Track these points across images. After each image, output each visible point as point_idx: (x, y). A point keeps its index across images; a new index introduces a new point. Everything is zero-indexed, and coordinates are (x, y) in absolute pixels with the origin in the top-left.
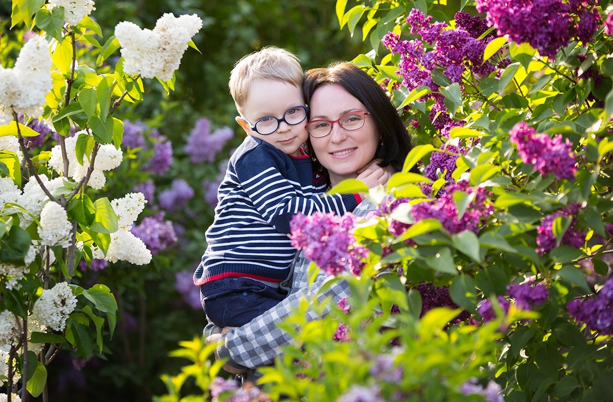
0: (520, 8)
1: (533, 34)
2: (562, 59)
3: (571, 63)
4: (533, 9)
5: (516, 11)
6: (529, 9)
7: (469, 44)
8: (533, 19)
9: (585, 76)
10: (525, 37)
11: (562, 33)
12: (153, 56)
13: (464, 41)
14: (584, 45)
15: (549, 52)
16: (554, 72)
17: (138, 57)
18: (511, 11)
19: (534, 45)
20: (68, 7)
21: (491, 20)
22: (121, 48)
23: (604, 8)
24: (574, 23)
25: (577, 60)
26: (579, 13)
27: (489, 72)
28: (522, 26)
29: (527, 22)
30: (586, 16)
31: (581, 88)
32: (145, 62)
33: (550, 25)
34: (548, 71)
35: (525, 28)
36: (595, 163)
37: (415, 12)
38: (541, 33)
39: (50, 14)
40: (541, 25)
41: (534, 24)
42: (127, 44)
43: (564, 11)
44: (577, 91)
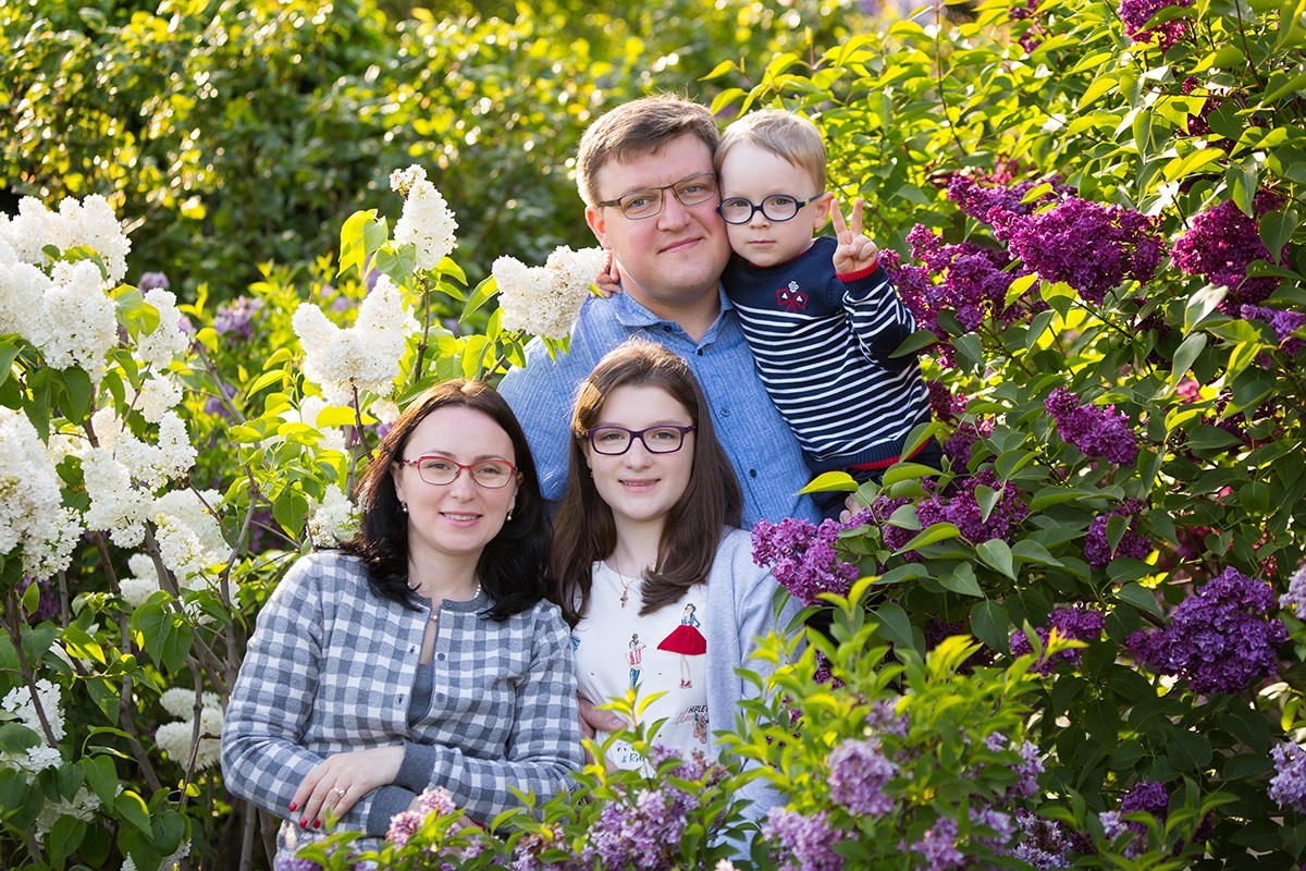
0: (1054, 234)
1: (1072, 268)
2: (1112, 306)
3: (1124, 310)
4: (1071, 235)
5: (1048, 238)
6: (1066, 235)
7: (991, 278)
8: (1072, 249)
9: (1144, 326)
10: (1062, 273)
11: (1112, 267)
12: (545, 303)
13: (985, 273)
14: (1143, 284)
15: (1094, 294)
16: (1102, 323)
17: (523, 305)
18: (1042, 237)
19: (1073, 285)
20: (421, 244)
21: (1013, 250)
22: (499, 294)
23: (1168, 235)
24: (1127, 254)
25: (1134, 304)
26: (1134, 241)
27: (1017, 318)
28: (1057, 257)
29: (1064, 253)
30: (1145, 244)
31: (1140, 344)
32: (534, 311)
33: (1095, 256)
34: (1094, 321)
35: (1062, 261)
36: (1161, 444)
37: (919, 228)
38: (1084, 267)
39: (395, 253)
40: (1083, 257)
41: (1073, 254)
42: (508, 286)
43: (1114, 238)
44: (1134, 347)
